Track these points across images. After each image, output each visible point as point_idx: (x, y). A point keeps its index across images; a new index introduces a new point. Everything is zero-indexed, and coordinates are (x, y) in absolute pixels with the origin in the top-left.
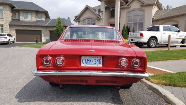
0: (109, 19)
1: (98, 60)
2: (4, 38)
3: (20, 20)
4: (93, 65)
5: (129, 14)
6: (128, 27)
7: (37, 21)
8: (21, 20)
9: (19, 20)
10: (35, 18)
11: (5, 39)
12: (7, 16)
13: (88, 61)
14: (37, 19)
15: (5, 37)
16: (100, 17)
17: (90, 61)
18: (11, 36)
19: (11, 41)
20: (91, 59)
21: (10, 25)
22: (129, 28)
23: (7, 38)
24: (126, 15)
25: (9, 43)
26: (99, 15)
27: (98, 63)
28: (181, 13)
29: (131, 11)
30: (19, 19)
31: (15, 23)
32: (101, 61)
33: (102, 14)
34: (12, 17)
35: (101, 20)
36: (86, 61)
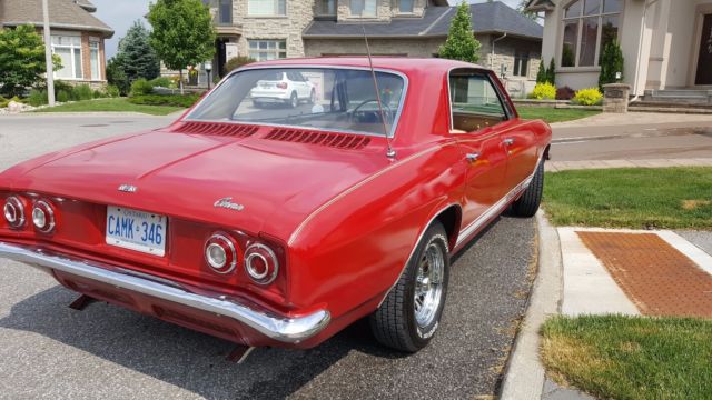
1: (153, 226)
2: (279, 86)
3: (339, 18)
4: (138, 243)
7: (396, 21)
8: (344, 19)
9: (335, 20)
10: (388, 8)
11: (280, 90)
12: (298, 7)
13: (124, 226)
14: (397, 12)
15: (280, 82)
17: (131, 228)
18: (304, 81)
19: (299, 96)
20: (131, 218)
21: (306, 41)
23: (285, 86)
25: (294, 105)
27: (152, 240)
30: (336, 17)
31: (322, 32)
32: (163, 232)
34: (314, 8)
36: (118, 224)
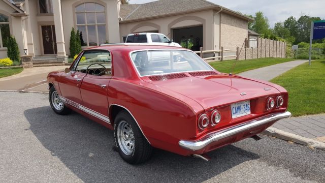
0: (37, 15)
1: (246, 105)
4: (243, 113)
5: (77, 8)
6: (79, 33)
16: (21, 12)
22: (81, 34)
24: (73, 10)
26: (19, 7)
27: (247, 110)
28: (161, 14)
29: (82, 4)
32: (249, 106)
33: (24, 5)
35: (23, 18)
36: (236, 109)
